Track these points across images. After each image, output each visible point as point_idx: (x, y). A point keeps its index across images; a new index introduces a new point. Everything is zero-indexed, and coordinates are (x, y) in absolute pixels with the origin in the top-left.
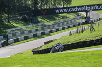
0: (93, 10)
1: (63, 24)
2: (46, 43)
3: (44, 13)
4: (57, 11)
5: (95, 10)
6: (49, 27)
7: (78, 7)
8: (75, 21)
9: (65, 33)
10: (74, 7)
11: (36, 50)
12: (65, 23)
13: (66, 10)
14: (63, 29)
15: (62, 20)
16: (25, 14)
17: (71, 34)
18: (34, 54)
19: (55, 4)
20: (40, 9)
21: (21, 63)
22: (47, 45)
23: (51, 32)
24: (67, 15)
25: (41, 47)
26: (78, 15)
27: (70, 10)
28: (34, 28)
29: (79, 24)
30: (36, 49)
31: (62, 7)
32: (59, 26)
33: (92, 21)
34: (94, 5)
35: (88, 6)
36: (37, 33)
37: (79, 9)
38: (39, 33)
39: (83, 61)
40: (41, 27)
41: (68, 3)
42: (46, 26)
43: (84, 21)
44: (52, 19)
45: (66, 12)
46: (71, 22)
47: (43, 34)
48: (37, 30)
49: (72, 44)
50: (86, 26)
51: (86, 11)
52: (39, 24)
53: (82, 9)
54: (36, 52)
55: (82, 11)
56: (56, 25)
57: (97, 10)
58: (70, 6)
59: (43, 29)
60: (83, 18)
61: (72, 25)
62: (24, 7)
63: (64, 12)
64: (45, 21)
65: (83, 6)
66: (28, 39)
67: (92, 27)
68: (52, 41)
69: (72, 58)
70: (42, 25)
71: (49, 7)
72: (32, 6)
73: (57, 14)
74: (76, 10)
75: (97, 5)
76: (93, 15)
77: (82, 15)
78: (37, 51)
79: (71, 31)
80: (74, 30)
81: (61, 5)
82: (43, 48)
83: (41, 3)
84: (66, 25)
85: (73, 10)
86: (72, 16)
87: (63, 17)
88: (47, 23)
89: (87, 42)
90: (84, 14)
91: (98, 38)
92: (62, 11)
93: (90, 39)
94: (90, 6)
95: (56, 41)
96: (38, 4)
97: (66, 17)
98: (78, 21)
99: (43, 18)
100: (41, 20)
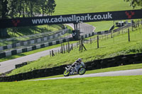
0: (84, 21)
1: (42, 40)
2: (17, 66)
3: (16, 24)
4: (34, 22)
5: (87, 21)
6: (22, 43)
7: (64, 16)
8: (59, 35)
10: (58, 17)
11: (3, 76)
12: (45, 39)
13: (47, 21)
14: (43, 46)
15: (41, 34)
17: (53, 55)
19: (32, 12)
20: (10, 17)
22: (19, 69)
23: (25, 50)
24: (49, 28)
25: (10, 72)
26: (64, 28)
27: (52, 21)
28: (2, 44)
29: (64, 41)
30: (3, 74)
31: (41, 15)
32: (36, 42)
33: (82, 37)
34: (86, 14)
35: (77, 15)
36: (6, 51)
37: (65, 19)
38: (8, 52)
40: (11, 43)
41: (49, 11)
42: (18, 41)
43: (71, 36)
44: (26, 32)
45: (46, 24)
46: (54, 37)
47: (14, 53)
48: (5, 48)
49: (54, 68)
50: (74, 43)
51: (75, 23)
53: (69, 19)
55: (68, 22)
56: (33, 42)
57: (90, 21)
58: (53, 14)
59: (14, 46)
60: (70, 31)
61: (54, 42)
63: (44, 24)
64: (18, 35)
65: (70, 16)
67: (83, 45)
68: (26, 63)
69: (54, 88)
70: (12, 41)
71: (24, 16)
73: (34, 26)
74: (61, 21)
75: (90, 14)
76: (84, 28)
77: (69, 28)
78: (5, 77)
79: (54, 49)
80: (57, 48)
81: (40, 13)
82: (13, 73)
83: (13, 9)
84: (46, 42)
85: (56, 20)
86: (55, 29)
87: (43, 30)
88: (20, 37)
90: (71, 26)
91: (90, 60)
92: (41, 21)
94: (80, 15)
95: (32, 64)
96: (8, 11)
97: (46, 30)
98: (63, 36)
99: (14, 31)
100: (11, 33)
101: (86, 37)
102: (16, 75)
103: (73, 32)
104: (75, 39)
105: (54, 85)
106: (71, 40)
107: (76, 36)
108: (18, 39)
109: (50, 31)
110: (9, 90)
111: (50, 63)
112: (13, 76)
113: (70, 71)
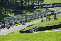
0: (56, 7)
2: (28, 26)
5: (58, 7)
7: (47, 5)
8: (45, 13)
9: (40, 20)
10: (45, 5)
12: (39, 15)
13: (40, 7)
14: (38, 18)
15: (37, 12)
16: (15, 8)
17: (43, 21)
18: (20, 33)
20: (24, 5)
21: (12, 39)
24: (41, 10)
25: (25, 29)
26: (47, 10)
27: (42, 7)
28: (21, 17)
30: (21, 30)
31: (38, 4)
34: (57, 4)
35: (53, 4)
36: (23, 20)
37: (48, 6)
39: (50, 38)
40: (25, 16)
43: (51, 13)
44: (31, 12)
45: (40, 8)
46: (43, 14)
47: (26, 21)
48: (22, 19)
49: (44, 27)
50: (52, 16)
51: (52, 7)
52: (24, 15)
53: (50, 6)
54: (22, 32)
55: (49, 7)
56: (34, 16)
57: (59, 7)
58: (43, 4)
59: (26, 18)
60: (50, 11)
62: (15, 4)
63: (39, 8)
64: (28, 13)
65: (50, 4)
66: (17, 24)
67: (56, 17)
69: (43, 36)
71: (30, 5)
72: (20, 4)
73: (34, 9)
74: (46, 7)
75: (59, 4)
76: (56, 10)
77: (49, 10)
79: (43, 19)
81: (37, 3)
82: (26, 30)
83: (25, 2)
84: (40, 16)
85: (44, 6)
86: (43, 10)
87: (38, 11)
89: (52, 26)
90: (51, 9)
91: (59, 24)
92: (37, 7)
93: (54, 24)
96: (23, 3)
97: (40, 11)
98: (47, 13)
99: (26, 11)
100: (25, 12)
101: (57, 14)
102: (27, 30)
103: (52, 11)
104: (52, 14)
105: (43, 35)
106: (50, 15)
107: (53, 13)
108: (28, 15)
109: (41, 11)
110: (24, 37)
111: (41, 25)
112: (26, 31)
113: (32, 31)
